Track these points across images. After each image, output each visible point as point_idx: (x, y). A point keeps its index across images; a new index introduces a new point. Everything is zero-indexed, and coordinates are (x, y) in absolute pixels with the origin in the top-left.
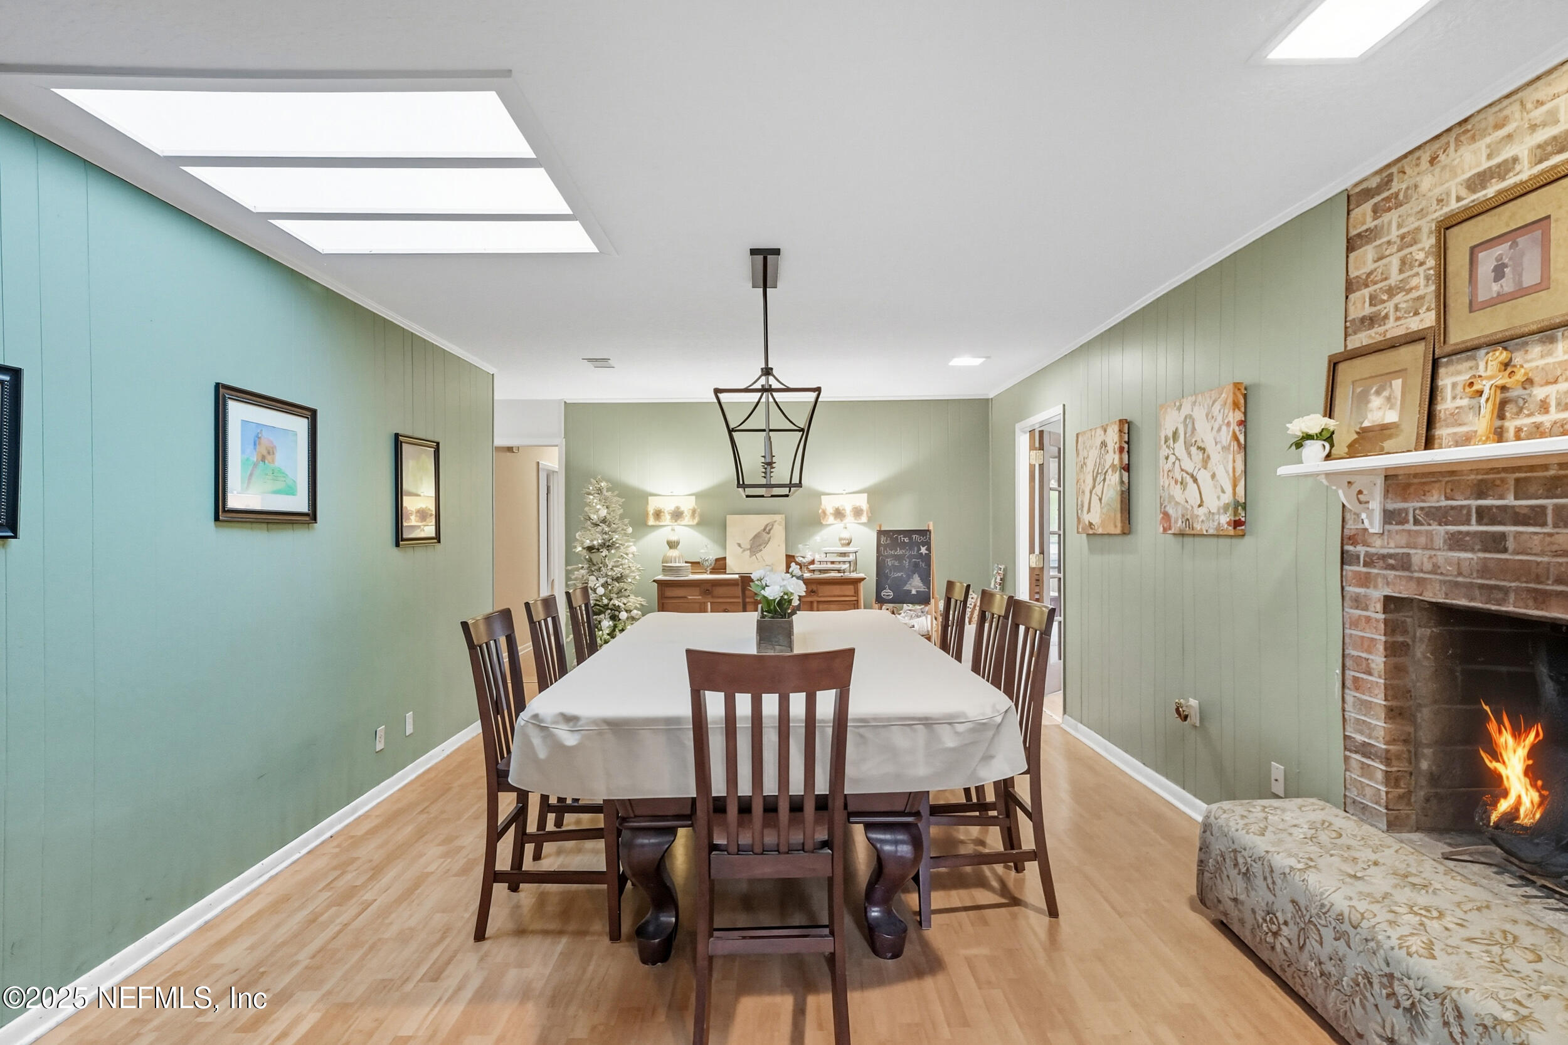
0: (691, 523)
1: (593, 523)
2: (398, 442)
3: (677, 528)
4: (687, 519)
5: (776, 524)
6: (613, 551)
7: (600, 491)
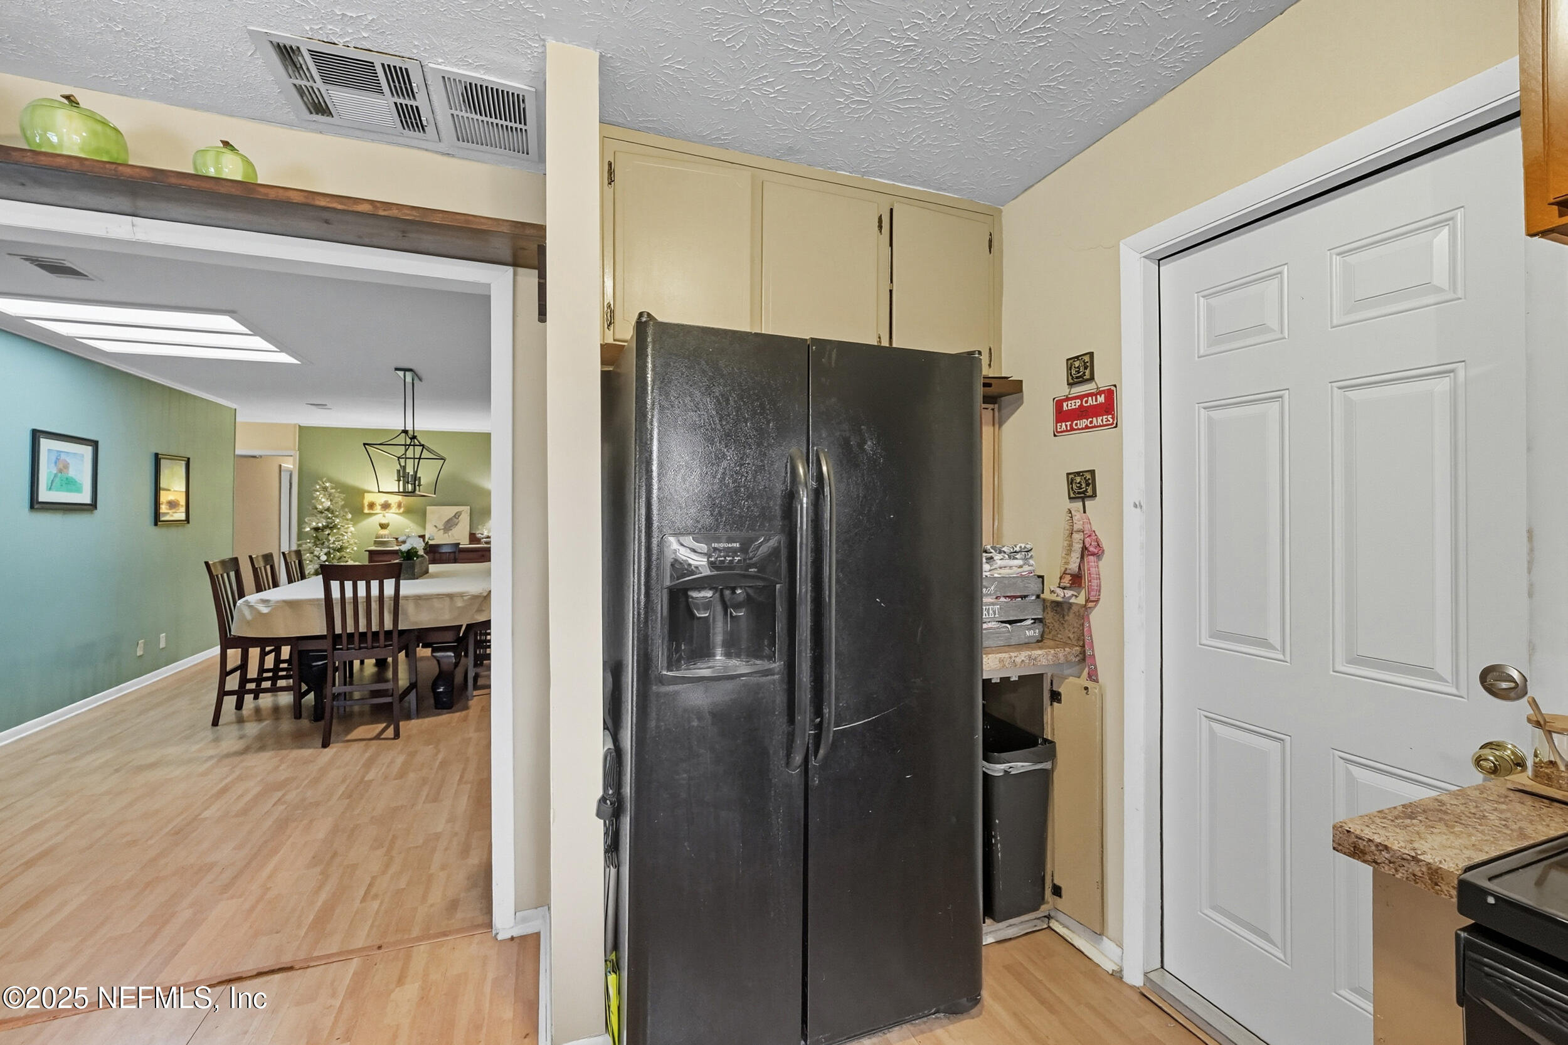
0: (397, 511)
1: (318, 511)
2: (157, 459)
3: (386, 515)
4: (394, 509)
5: (463, 513)
6: (335, 531)
7: (325, 489)
